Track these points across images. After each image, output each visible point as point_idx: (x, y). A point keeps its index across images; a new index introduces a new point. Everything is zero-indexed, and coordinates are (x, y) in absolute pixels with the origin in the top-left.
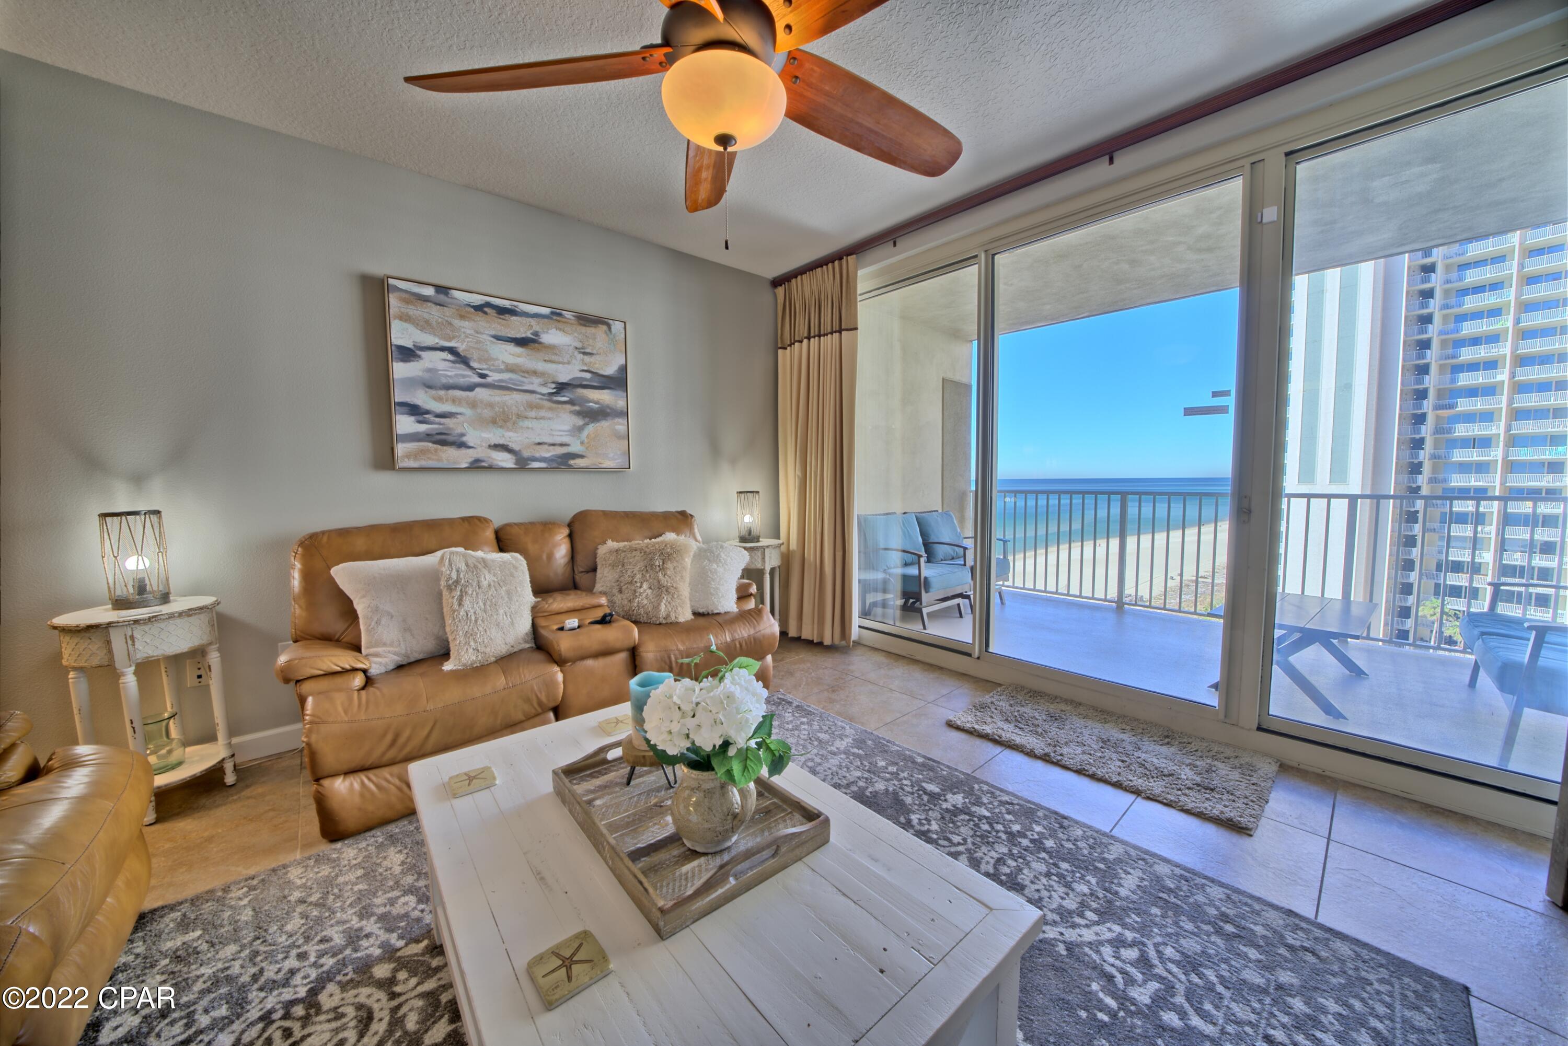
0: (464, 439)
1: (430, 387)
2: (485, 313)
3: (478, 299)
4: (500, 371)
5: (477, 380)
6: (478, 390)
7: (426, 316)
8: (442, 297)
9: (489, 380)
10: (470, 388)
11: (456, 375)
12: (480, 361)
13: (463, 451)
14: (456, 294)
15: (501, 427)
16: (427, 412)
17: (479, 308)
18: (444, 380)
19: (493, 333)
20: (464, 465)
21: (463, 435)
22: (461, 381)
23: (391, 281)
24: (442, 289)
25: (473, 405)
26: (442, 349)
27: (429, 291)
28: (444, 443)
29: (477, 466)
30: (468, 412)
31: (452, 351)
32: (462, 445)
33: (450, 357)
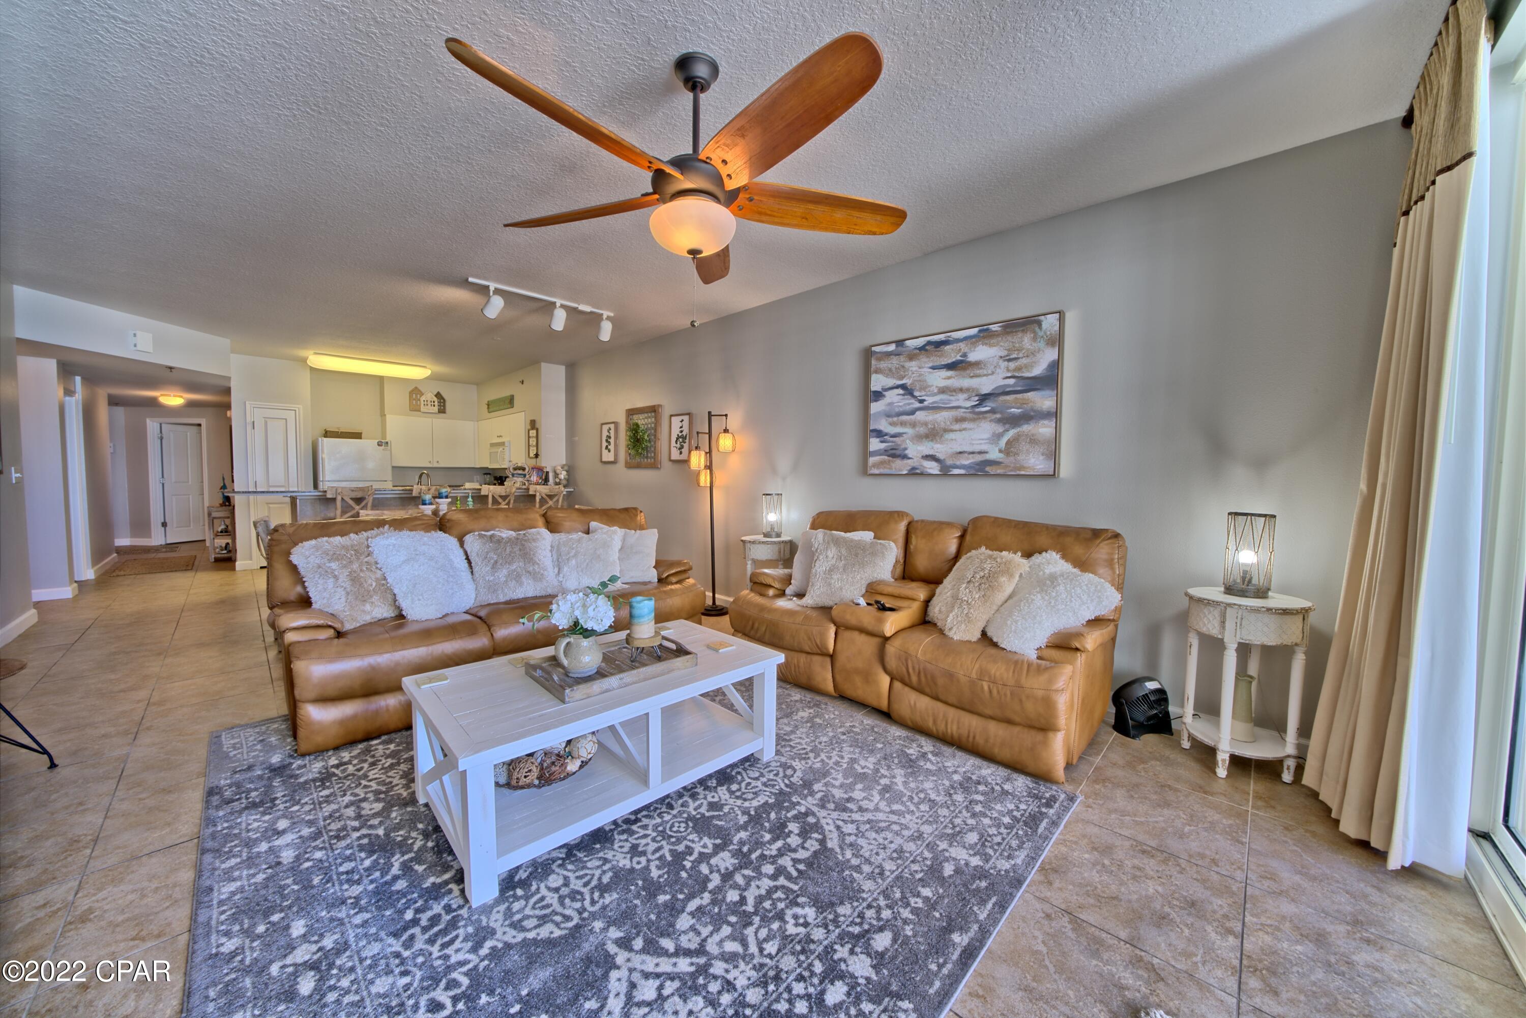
0: (907, 452)
1: (889, 416)
2: (926, 350)
3: (921, 342)
4: (935, 395)
5: (918, 405)
6: (918, 413)
7: (890, 366)
8: (900, 349)
9: (926, 403)
10: (912, 412)
11: (905, 405)
12: (921, 390)
13: (906, 461)
14: (908, 343)
15: (932, 440)
16: (886, 434)
17: (922, 349)
18: (897, 410)
19: (931, 365)
20: (905, 472)
21: (906, 449)
22: (908, 408)
23: (873, 349)
24: (900, 343)
25: (913, 425)
26: (897, 387)
27: (892, 347)
28: (894, 456)
29: (914, 473)
30: (909, 431)
31: (903, 387)
32: (905, 457)
33: (901, 391)
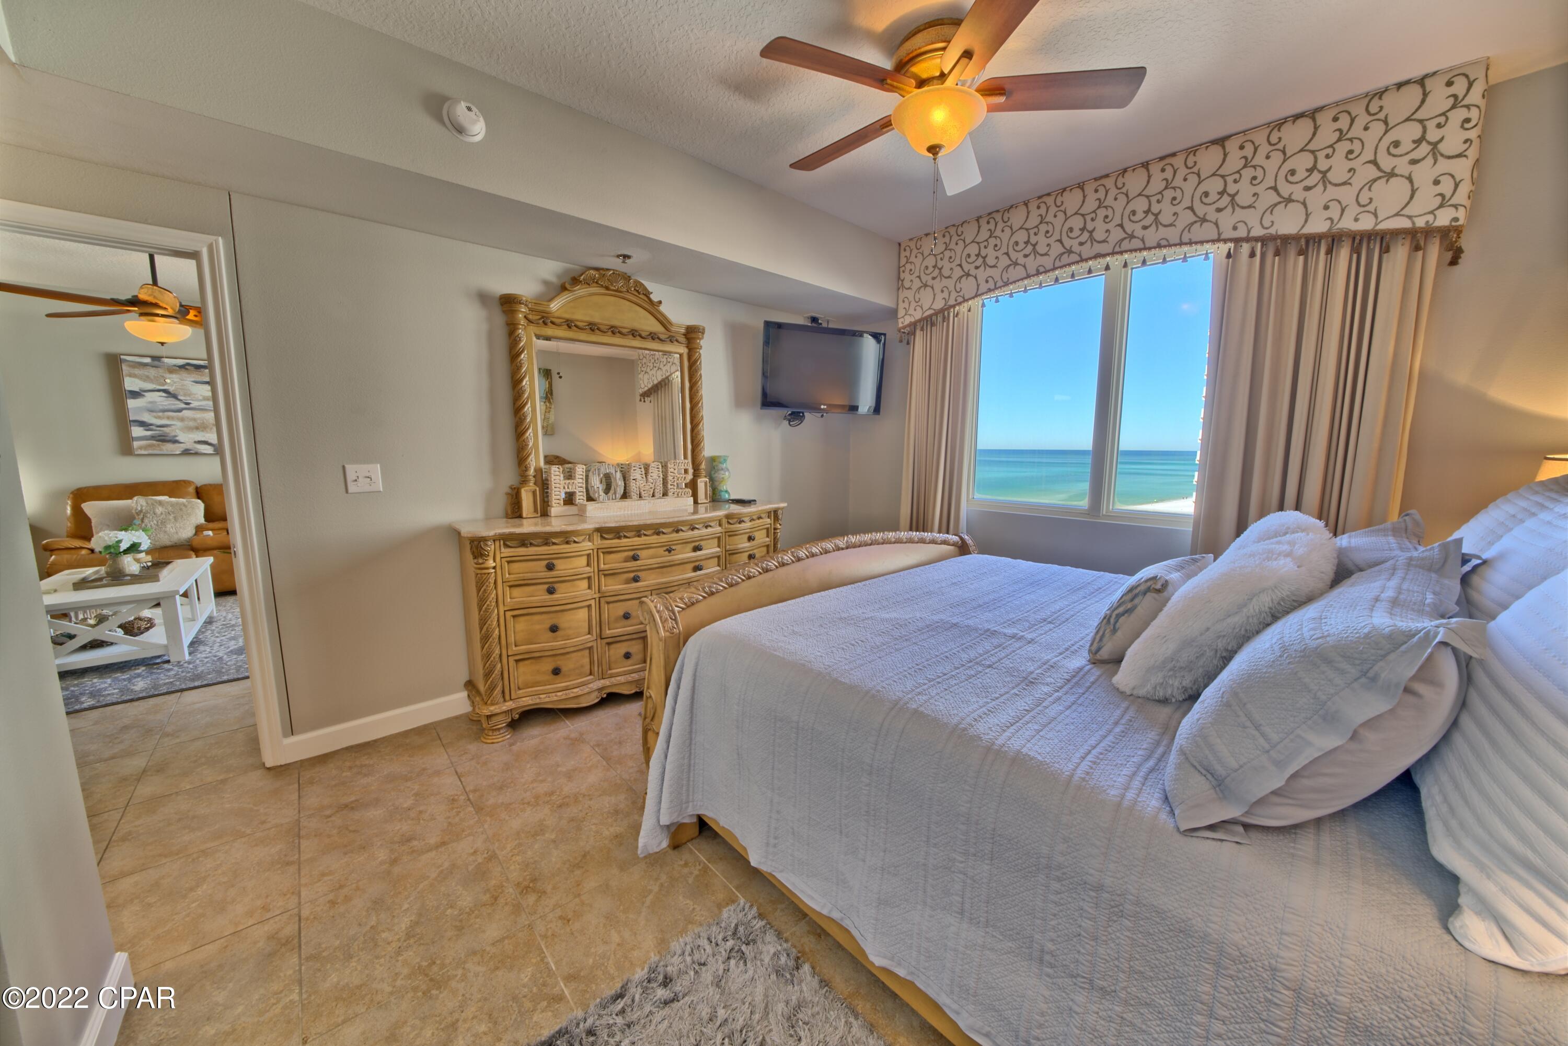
0: (177, 438)
1: (152, 411)
2: (187, 369)
3: (181, 362)
4: (200, 400)
5: (184, 406)
6: (184, 412)
7: (146, 373)
8: (156, 363)
9: (191, 406)
10: (180, 411)
11: (169, 404)
12: (185, 395)
13: (177, 445)
14: (166, 360)
15: (202, 431)
16: (151, 425)
17: (182, 367)
18: (161, 407)
19: (193, 379)
20: (178, 453)
21: (176, 436)
22: (173, 407)
23: (122, 357)
24: (156, 358)
25: (182, 420)
26: (159, 391)
27: (148, 360)
28: (163, 441)
29: (186, 453)
30: (179, 424)
31: (165, 391)
32: (176, 442)
33: (164, 394)
